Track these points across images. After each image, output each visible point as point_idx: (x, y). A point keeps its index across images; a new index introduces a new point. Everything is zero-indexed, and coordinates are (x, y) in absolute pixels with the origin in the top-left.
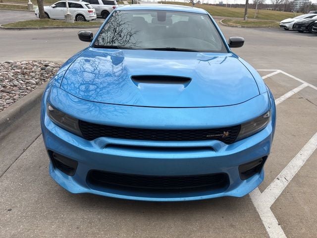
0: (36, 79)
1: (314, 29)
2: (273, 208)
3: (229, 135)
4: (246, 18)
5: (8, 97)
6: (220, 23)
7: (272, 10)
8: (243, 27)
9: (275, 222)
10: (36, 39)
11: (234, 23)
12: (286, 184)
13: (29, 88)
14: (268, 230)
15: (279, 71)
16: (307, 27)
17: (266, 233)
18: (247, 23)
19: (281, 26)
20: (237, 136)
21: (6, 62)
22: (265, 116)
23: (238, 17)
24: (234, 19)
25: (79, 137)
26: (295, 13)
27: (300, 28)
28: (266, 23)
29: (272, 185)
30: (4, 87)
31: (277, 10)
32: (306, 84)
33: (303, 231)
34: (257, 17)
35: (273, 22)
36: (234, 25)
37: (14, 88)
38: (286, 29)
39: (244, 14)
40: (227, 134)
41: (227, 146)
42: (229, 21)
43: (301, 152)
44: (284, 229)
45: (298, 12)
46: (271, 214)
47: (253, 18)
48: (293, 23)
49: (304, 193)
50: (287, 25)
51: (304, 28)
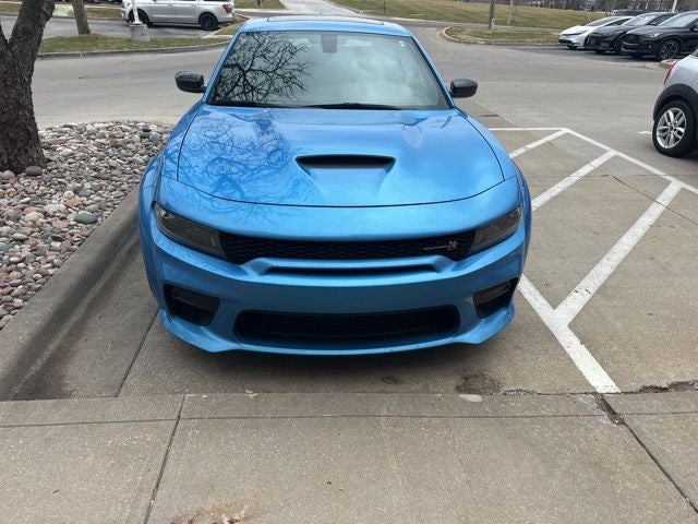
0: (142, 155)
1: (626, 47)
2: (572, 326)
3: (458, 246)
4: (493, 24)
5: (110, 187)
6: (441, 35)
7: (541, 6)
8: (488, 44)
9: (576, 341)
10: (85, 77)
11: (469, 34)
12: (588, 297)
13: (137, 170)
14: (567, 350)
15: (565, 130)
16: (612, 43)
17: (566, 353)
18: (495, 35)
19: (562, 41)
20: (470, 247)
21: (65, 126)
22: (512, 215)
23: (475, 22)
24: (470, 27)
25: (220, 261)
26: (587, 13)
27: (598, 46)
28: (532, 35)
29: (569, 299)
30: (95, 170)
31: (552, 7)
32: (612, 153)
33: (615, 348)
34: (513, 23)
35: (547, 33)
36: (472, 39)
37: (114, 172)
38: (572, 47)
39: (488, 15)
40: (454, 244)
41: (455, 263)
42: (461, 30)
43: (608, 255)
44: (588, 348)
45: (593, 9)
46: (569, 333)
47: (504, 23)
48: (586, 35)
49: (615, 307)
50: (573, 39)
51: (607, 45)
